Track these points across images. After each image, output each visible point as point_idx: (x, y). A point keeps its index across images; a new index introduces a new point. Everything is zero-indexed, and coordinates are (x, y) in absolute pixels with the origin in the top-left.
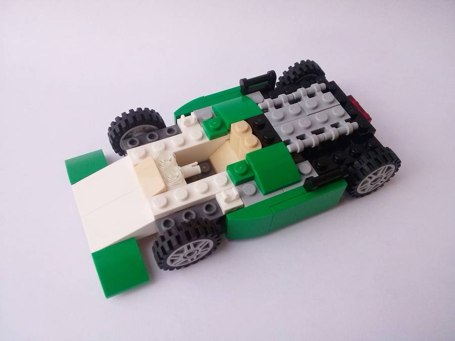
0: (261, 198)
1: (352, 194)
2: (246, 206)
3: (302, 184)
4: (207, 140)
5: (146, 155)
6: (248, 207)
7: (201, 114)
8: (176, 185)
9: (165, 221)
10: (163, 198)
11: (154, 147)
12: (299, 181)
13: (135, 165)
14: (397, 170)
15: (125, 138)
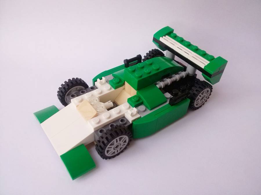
0: (149, 112)
1: (192, 108)
2: (142, 117)
3: (168, 103)
4: (113, 89)
5: (82, 100)
6: (144, 117)
7: (107, 78)
8: (103, 112)
9: (100, 130)
10: (97, 119)
11: (86, 96)
12: (166, 102)
13: (77, 106)
14: (211, 91)
15: (68, 95)
